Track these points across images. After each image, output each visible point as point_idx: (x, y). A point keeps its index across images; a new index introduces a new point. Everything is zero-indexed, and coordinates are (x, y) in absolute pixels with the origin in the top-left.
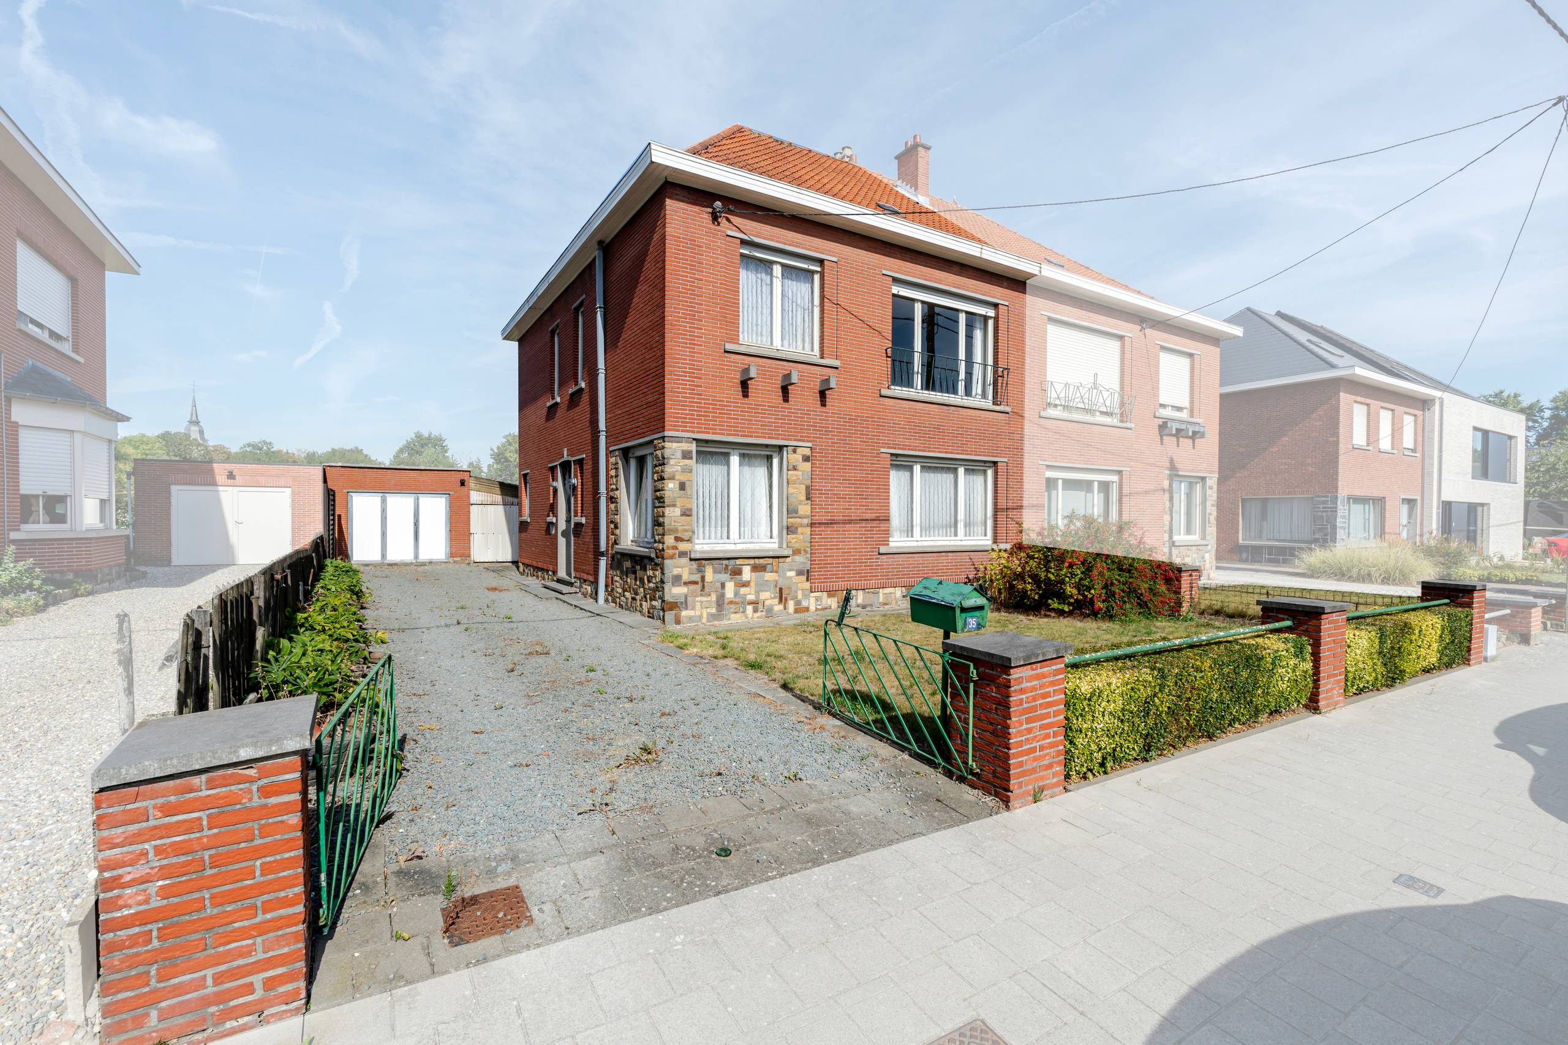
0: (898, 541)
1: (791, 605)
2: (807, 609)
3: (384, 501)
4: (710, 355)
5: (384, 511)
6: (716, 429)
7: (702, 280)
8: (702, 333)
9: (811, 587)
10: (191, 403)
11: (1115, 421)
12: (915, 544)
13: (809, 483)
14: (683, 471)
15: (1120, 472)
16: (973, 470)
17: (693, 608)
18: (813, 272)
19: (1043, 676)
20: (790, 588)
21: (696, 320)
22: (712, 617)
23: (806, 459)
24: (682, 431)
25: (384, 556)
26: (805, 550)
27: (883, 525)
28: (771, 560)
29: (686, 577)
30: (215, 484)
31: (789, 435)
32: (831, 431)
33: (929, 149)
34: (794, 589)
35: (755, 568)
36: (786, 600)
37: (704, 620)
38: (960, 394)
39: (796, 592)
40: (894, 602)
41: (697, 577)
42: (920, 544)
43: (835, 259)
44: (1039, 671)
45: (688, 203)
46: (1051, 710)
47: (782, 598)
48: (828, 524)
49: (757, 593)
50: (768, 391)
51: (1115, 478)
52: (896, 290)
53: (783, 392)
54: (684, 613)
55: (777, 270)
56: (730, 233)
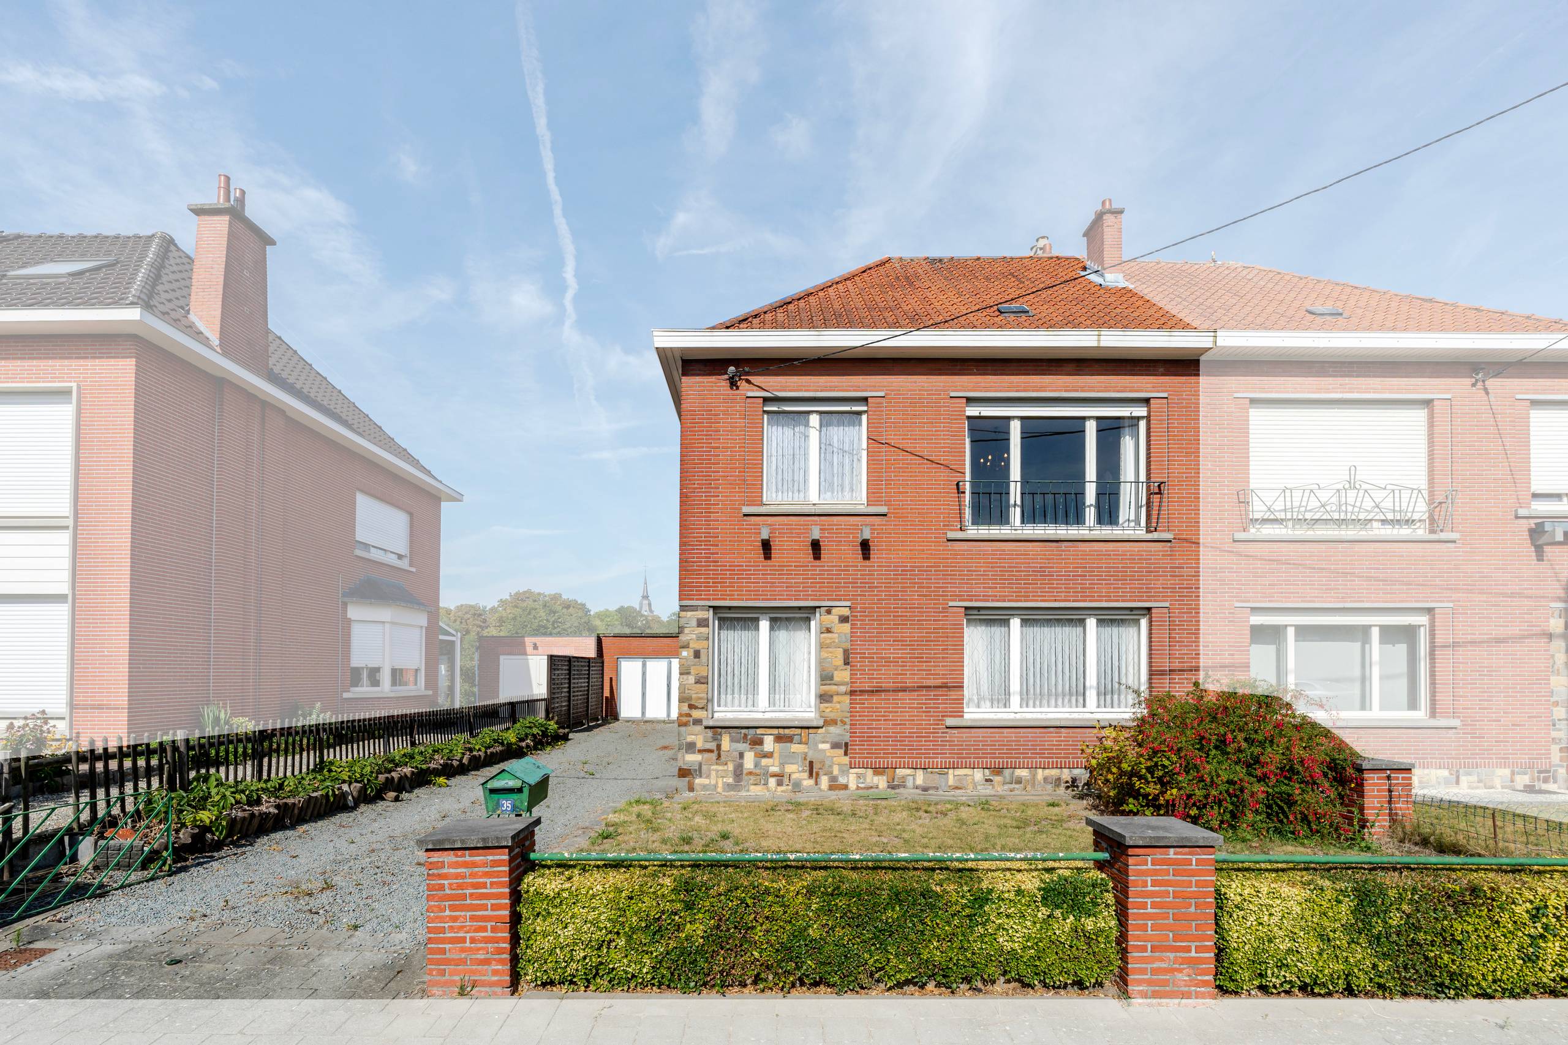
0: (973, 714)
1: (824, 781)
2: (845, 787)
3: (644, 665)
4: (727, 521)
5: (644, 674)
6: (733, 595)
7: (719, 447)
8: (719, 500)
9: (851, 762)
10: (643, 581)
11: (1421, 532)
12: (1012, 716)
13: (848, 645)
14: (699, 638)
15: (1430, 611)
16: (1112, 621)
17: (708, 777)
18: (859, 413)
19: (474, 865)
20: (823, 763)
21: (712, 488)
22: (729, 787)
23: (844, 619)
24: (697, 599)
25: (643, 713)
26: (842, 721)
27: (953, 694)
28: (798, 731)
29: (700, 745)
30: (525, 654)
31: (820, 595)
32: (876, 587)
33: (1121, 212)
34: (828, 763)
35: (779, 739)
36: (817, 774)
37: (719, 790)
38: (1087, 524)
39: (831, 766)
40: (971, 787)
41: (712, 745)
42: (1018, 716)
43: (882, 394)
44: (468, 858)
45: (704, 375)
46: (489, 902)
47: (812, 770)
48: (873, 691)
49: (782, 765)
50: (795, 550)
51: (1423, 620)
52: (973, 411)
53: (813, 549)
54: (698, 781)
55: (814, 420)
56: (750, 394)
